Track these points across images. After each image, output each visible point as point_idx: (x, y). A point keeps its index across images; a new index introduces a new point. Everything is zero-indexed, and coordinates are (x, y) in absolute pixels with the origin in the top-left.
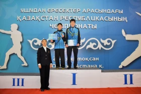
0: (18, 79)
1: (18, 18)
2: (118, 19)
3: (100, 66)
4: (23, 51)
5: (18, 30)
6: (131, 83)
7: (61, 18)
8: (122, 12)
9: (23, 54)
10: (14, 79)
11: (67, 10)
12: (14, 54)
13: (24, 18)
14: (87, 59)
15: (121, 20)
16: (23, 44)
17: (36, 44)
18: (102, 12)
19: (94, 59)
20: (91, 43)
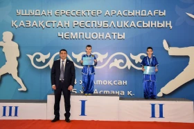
0: (11, 107)
1: (13, 23)
2: (157, 24)
3: (129, 93)
4: (20, 69)
5: (13, 40)
6: (161, 116)
7: (74, 24)
8: (164, 14)
9: (21, 75)
10: (5, 108)
11: (83, 12)
12: (7, 73)
13: (22, 23)
14: (110, 82)
15: (163, 25)
16: (21, 60)
17: (38, 60)
18: (133, 14)
19: (121, 83)
20: (116, 60)
